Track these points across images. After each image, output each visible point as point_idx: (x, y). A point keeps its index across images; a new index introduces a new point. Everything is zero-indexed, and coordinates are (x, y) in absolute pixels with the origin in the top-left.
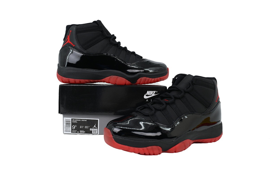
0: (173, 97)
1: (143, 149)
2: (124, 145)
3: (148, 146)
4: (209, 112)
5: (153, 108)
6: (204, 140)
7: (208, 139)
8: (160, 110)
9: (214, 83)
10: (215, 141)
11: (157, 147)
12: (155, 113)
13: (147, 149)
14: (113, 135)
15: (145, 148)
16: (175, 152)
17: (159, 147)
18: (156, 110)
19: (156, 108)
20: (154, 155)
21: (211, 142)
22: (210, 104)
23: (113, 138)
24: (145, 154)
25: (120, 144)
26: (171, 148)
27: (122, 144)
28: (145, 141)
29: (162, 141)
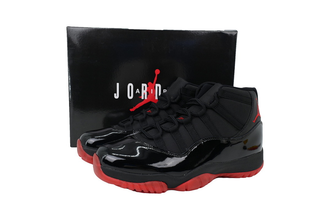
0: (189, 115)
1: (140, 185)
2: (114, 178)
3: (147, 182)
4: (241, 137)
5: (161, 129)
6: (232, 174)
7: (240, 173)
8: (169, 132)
9: (251, 96)
10: (249, 176)
11: (159, 182)
12: (162, 135)
13: (145, 185)
14: (101, 164)
15: (142, 184)
16: (186, 190)
17: (162, 183)
18: (165, 132)
19: (164, 129)
20: (155, 193)
21: (243, 177)
22: (244, 126)
23: (101, 169)
24: (143, 192)
25: (109, 176)
26: (180, 185)
27: (112, 177)
28: (142, 174)
29: (166, 175)
